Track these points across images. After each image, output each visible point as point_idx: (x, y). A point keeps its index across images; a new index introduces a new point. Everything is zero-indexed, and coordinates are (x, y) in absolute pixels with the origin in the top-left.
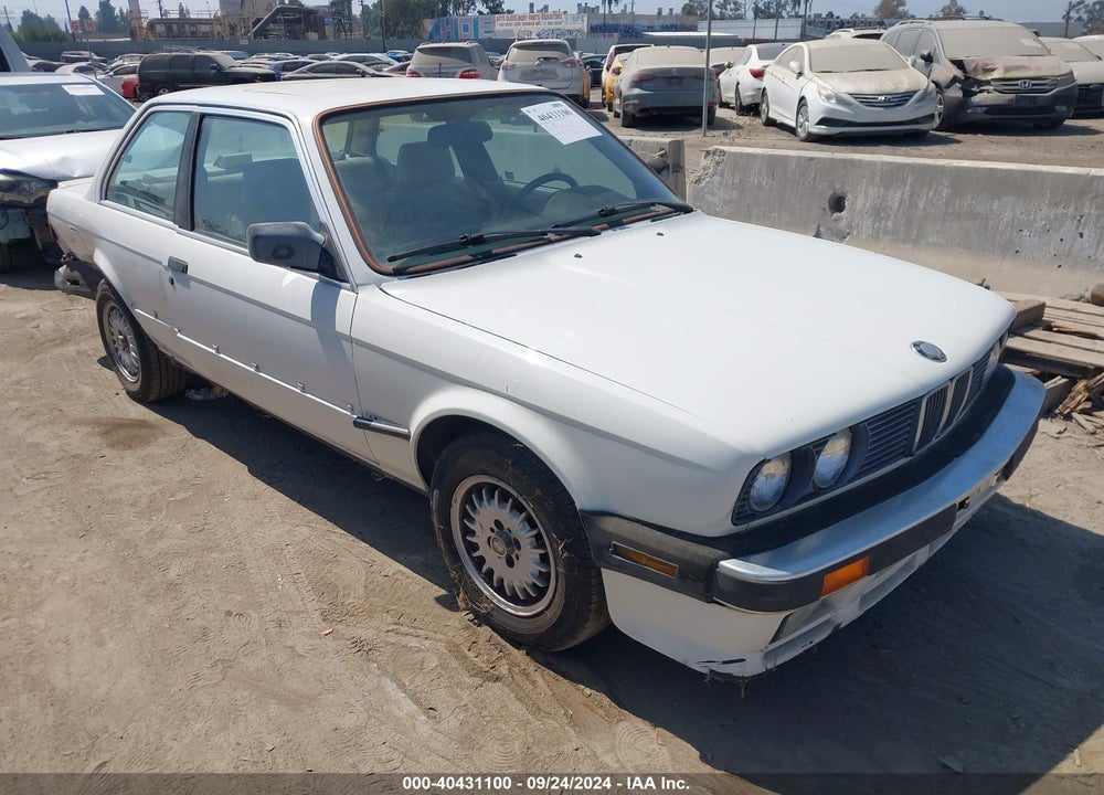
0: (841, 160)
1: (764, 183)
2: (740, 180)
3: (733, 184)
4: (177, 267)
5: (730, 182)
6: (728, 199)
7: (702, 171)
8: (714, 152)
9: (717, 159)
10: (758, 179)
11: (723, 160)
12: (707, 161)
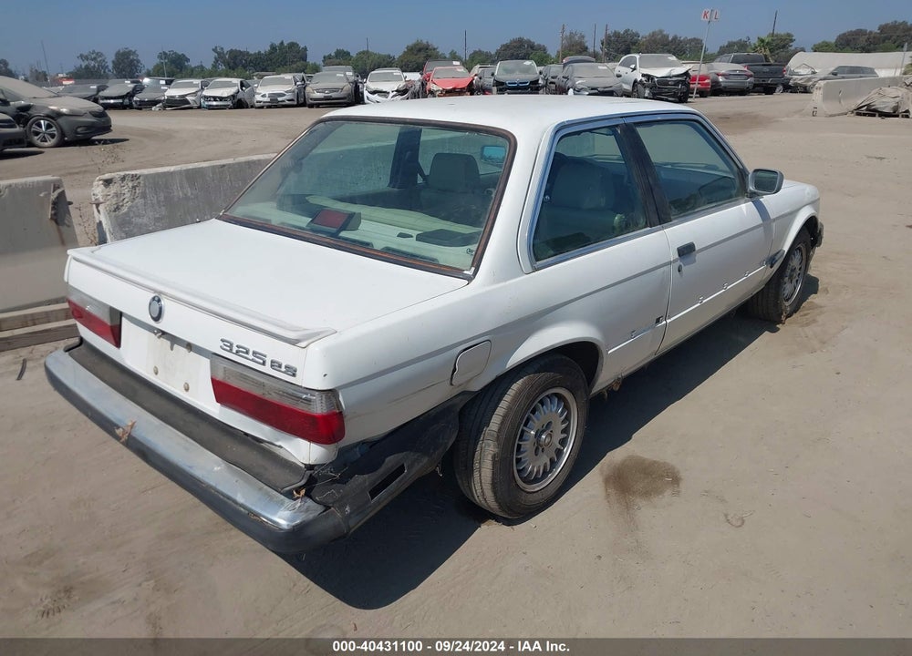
0: (245, 162)
1: (189, 194)
2: (165, 197)
3: (159, 202)
4: (686, 251)
5: (155, 201)
6: (157, 216)
7: (115, 199)
8: (123, 179)
9: (130, 184)
10: (183, 192)
11: (139, 183)
12: (113, 189)
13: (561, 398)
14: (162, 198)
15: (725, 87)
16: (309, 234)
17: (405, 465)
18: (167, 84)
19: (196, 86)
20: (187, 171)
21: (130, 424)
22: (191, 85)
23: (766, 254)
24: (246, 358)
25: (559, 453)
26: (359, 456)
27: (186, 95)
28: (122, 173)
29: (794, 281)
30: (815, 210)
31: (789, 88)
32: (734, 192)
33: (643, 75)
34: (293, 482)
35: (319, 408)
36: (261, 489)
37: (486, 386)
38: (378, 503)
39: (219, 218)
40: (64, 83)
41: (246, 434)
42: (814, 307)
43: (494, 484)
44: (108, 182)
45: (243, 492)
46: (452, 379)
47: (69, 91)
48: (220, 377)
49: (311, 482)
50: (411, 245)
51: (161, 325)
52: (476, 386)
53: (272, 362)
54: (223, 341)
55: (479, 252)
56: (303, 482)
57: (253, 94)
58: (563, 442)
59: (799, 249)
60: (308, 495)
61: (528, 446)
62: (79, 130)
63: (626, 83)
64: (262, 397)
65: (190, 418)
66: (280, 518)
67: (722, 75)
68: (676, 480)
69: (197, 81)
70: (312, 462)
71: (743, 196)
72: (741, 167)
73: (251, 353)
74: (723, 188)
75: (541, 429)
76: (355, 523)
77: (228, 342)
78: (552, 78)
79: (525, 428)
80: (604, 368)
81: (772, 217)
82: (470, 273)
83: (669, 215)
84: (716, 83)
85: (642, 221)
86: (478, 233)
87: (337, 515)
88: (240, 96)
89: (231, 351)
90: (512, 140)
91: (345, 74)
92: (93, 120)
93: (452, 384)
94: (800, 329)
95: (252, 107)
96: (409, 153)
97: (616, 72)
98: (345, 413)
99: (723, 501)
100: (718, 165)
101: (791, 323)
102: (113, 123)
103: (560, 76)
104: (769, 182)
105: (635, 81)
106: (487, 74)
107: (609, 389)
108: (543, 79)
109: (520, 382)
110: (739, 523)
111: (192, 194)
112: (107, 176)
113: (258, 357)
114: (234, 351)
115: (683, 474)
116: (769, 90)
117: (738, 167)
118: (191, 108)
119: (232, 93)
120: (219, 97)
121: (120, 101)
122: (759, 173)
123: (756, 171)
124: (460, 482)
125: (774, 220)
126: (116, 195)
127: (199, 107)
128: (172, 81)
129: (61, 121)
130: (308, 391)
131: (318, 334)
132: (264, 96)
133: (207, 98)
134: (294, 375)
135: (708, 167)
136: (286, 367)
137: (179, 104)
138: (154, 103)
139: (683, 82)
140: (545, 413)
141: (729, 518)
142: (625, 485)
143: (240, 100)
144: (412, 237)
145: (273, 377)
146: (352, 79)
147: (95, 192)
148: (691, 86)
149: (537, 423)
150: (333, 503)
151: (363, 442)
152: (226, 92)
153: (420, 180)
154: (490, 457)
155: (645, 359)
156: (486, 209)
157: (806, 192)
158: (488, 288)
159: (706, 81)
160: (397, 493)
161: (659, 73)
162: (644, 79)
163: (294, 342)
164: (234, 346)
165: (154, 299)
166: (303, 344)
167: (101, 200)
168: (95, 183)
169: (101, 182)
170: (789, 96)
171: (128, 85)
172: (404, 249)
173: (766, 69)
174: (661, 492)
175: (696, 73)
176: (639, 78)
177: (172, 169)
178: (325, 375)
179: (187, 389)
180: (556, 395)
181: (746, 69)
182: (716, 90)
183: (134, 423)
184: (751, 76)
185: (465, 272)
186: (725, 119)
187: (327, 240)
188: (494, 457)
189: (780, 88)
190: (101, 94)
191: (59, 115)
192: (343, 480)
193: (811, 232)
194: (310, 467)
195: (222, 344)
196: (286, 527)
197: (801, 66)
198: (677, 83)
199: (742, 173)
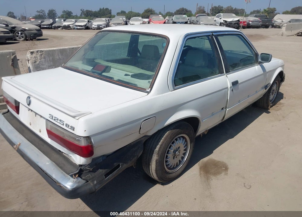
2: (52, 59)
3: (50, 60)
4: (235, 83)
5: (48, 60)
6: (49, 65)
7: (35, 59)
8: (37, 52)
9: (40, 54)
10: (59, 57)
11: (43, 53)
12: (34, 55)
13: (183, 137)
14: (51, 59)
15: (252, 25)
16: (91, 73)
17: (120, 164)
18: (64, 21)
19: (73, 21)
20: (60, 50)
21: (19, 144)
22: (72, 21)
23: (264, 84)
24: (57, 122)
25: (183, 158)
26: (102, 161)
27: (70, 25)
28: (37, 50)
29: (274, 94)
30: (283, 69)
31: (274, 26)
32: (253, 62)
33: (224, 21)
34: (73, 171)
35: (83, 143)
36: (62, 173)
37: (154, 134)
38: (108, 179)
39: (62, 67)
40: (32, 20)
41: (59, 151)
42: (281, 104)
43: (156, 171)
44: (32, 53)
45: (56, 174)
46: (140, 131)
47: (32, 23)
48: (49, 129)
49: (80, 172)
50: (129, 79)
51: (30, 107)
52: (150, 133)
53: (66, 124)
54: (50, 115)
55: (153, 82)
56: (77, 171)
57: (92, 24)
58: (184, 154)
59: (276, 83)
60: (79, 176)
61: (170, 156)
62: (32, 35)
63: (218, 23)
64: (63, 137)
65: (41, 142)
66: (68, 185)
67: (251, 21)
68: (226, 169)
69: (74, 20)
70: (81, 164)
71: (257, 63)
72: (256, 52)
73: (59, 120)
74: (249, 60)
75: (176, 149)
76: (98, 187)
77: (52, 115)
78: (193, 21)
79: (169, 150)
80: (201, 127)
81: (267, 71)
82: (149, 90)
83: (229, 70)
84: (249, 24)
85: (218, 71)
86: (153, 75)
87: (91, 184)
88: (87, 25)
89: (52, 119)
90: (168, 39)
91: (123, 19)
92: (36, 32)
93: (140, 133)
94: (275, 112)
95: (91, 29)
96: (134, 45)
97: (214, 19)
98: (94, 145)
99: (244, 178)
100: (248, 52)
101: (272, 110)
102: (43, 33)
103: (195, 21)
104: (267, 58)
105: (221, 23)
106: (171, 19)
107: (203, 134)
108: (189, 21)
109: (167, 132)
110: (249, 187)
111: (62, 58)
112: (32, 51)
113: (61, 122)
114: (53, 119)
115: (229, 167)
116: (267, 27)
117: (255, 52)
118: (71, 29)
119: (85, 24)
120: (80, 26)
121: (48, 26)
122: (263, 55)
123: (262, 54)
124: (144, 168)
125: (268, 72)
126: (35, 57)
127: (74, 29)
128: (66, 20)
129: (26, 32)
130: (79, 137)
131: (84, 114)
132: (95, 25)
133: (76, 26)
134: (74, 130)
135: (244, 52)
136: (71, 127)
137: (67, 28)
138: (59, 27)
139: (237, 23)
140: (177, 144)
141: (245, 185)
142: (207, 170)
143: (87, 27)
144: (130, 75)
145: (67, 130)
146: (125, 20)
147: (28, 56)
148: (240, 25)
149: (174, 147)
150: (89, 180)
151: (103, 156)
152: (83, 24)
153: (139, 54)
154: (155, 161)
155: (218, 122)
156: (156, 66)
157: (280, 62)
158: (155, 97)
159: (246, 23)
160: (116, 175)
161: (229, 20)
162: (224, 22)
163: (74, 117)
164: (54, 117)
165: (28, 97)
166: (77, 118)
167: (30, 59)
168: (28, 53)
169: (30, 53)
170: (273, 29)
171: (51, 21)
172: (125, 80)
173: (266, 20)
174: (221, 173)
175: (242, 20)
176: (222, 22)
177: (55, 49)
178: (85, 131)
179: (40, 132)
180: (182, 137)
181: (259, 19)
182: (249, 26)
183: (20, 144)
184: (261, 22)
185: (147, 90)
186: (251, 36)
187: (97, 76)
188: (156, 161)
189: (271, 26)
190: (42, 24)
191: (25, 30)
192: (94, 171)
193: (281, 77)
194: (80, 166)
195: (49, 116)
196: (70, 189)
197: (278, 19)
198: (235, 24)
199: (257, 55)
